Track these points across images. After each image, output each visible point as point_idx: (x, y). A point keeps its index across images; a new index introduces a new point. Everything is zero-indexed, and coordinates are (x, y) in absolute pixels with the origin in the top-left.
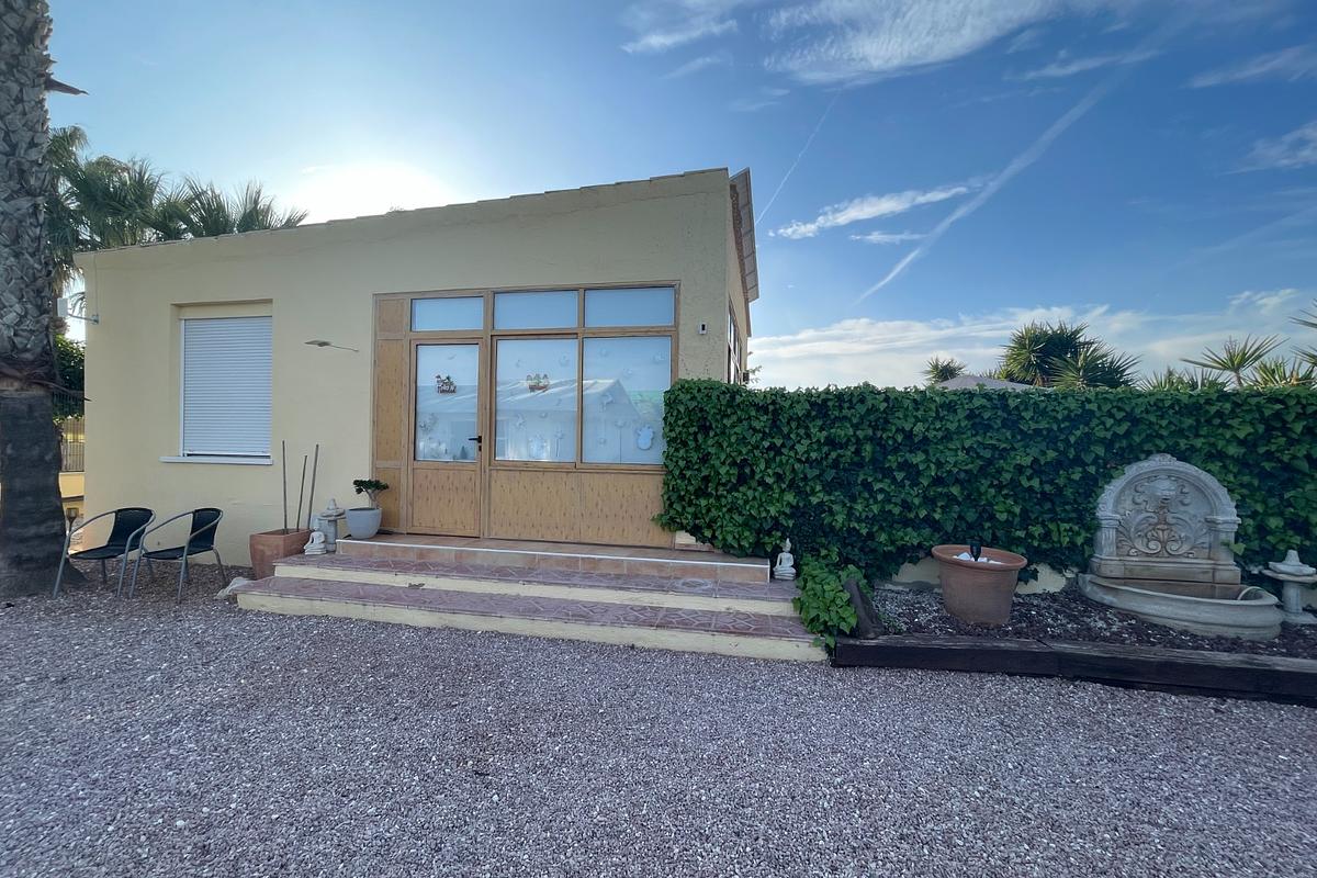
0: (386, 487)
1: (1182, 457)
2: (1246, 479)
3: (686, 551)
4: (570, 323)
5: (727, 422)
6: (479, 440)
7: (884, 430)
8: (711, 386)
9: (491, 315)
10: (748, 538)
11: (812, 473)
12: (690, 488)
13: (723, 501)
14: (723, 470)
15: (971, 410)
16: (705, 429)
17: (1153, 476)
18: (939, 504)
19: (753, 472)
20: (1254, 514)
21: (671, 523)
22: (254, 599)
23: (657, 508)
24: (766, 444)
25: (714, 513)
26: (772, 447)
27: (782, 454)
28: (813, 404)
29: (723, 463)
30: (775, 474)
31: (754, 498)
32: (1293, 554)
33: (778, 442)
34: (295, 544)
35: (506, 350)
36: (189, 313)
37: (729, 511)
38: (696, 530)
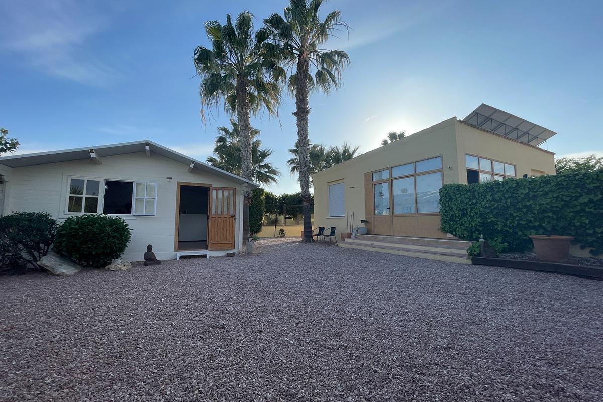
0: (368, 222)
3: (450, 239)
4: (412, 173)
5: (457, 197)
6: (390, 208)
7: (517, 194)
8: (454, 186)
9: (391, 173)
10: (466, 234)
12: (448, 219)
13: (458, 222)
14: (457, 212)
15: (558, 183)
16: (451, 199)
18: (546, 220)
19: (467, 212)
21: (444, 230)
22: (341, 245)
23: (439, 224)
24: (470, 202)
25: (456, 226)
26: (473, 203)
27: (477, 205)
28: (488, 188)
29: (456, 210)
30: (475, 212)
31: (468, 220)
33: (474, 201)
34: (349, 235)
35: (395, 182)
36: (330, 184)
37: (460, 225)
38: (451, 232)
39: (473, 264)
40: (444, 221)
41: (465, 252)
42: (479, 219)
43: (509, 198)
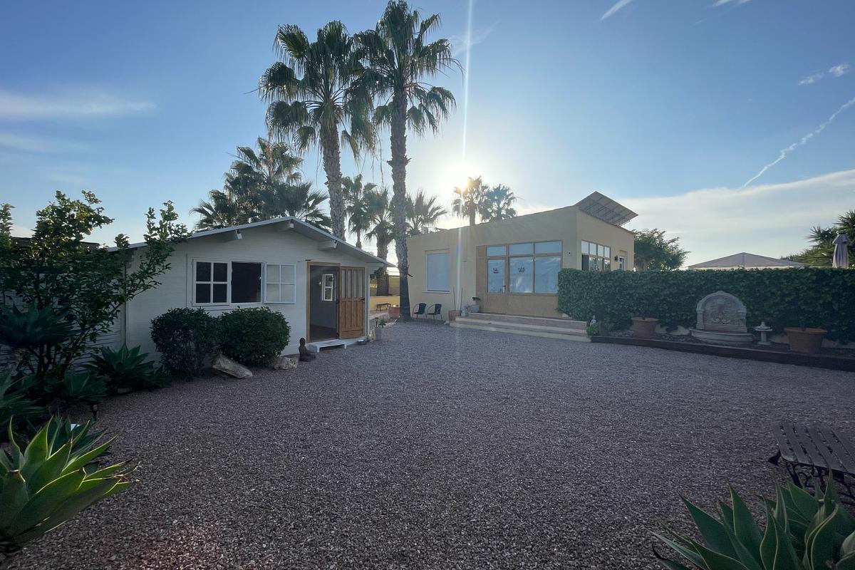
0: (480, 299)
1: (727, 291)
2: (748, 299)
4: (531, 252)
6: (505, 286)
7: (623, 283)
8: (571, 270)
9: (508, 249)
10: (583, 315)
11: (600, 296)
12: (565, 300)
13: (575, 304)
14: (574, 295)
15: (651, 277)
16: (569, 283)
17: (717, 297)
18: (641, 306)
19: (583, 296)
20: (751, 310)
21: (560, 311)
23: (556, 305)
24: (587, 288)
25: (572, 307)
27: (592, 291)
29: (575, 293)
30: (590, 296)
31: (584, 303)
32: (763, 323)
33: (590, 287)
34: (459, 314)
35: (512, 260)
36: (429, 253)
37: (577, 307)
38: (567, 313)
39: (592, 342)
40: (561, 302)
41: (584, 331)
42: (593, 303)
43: (618, 286)
